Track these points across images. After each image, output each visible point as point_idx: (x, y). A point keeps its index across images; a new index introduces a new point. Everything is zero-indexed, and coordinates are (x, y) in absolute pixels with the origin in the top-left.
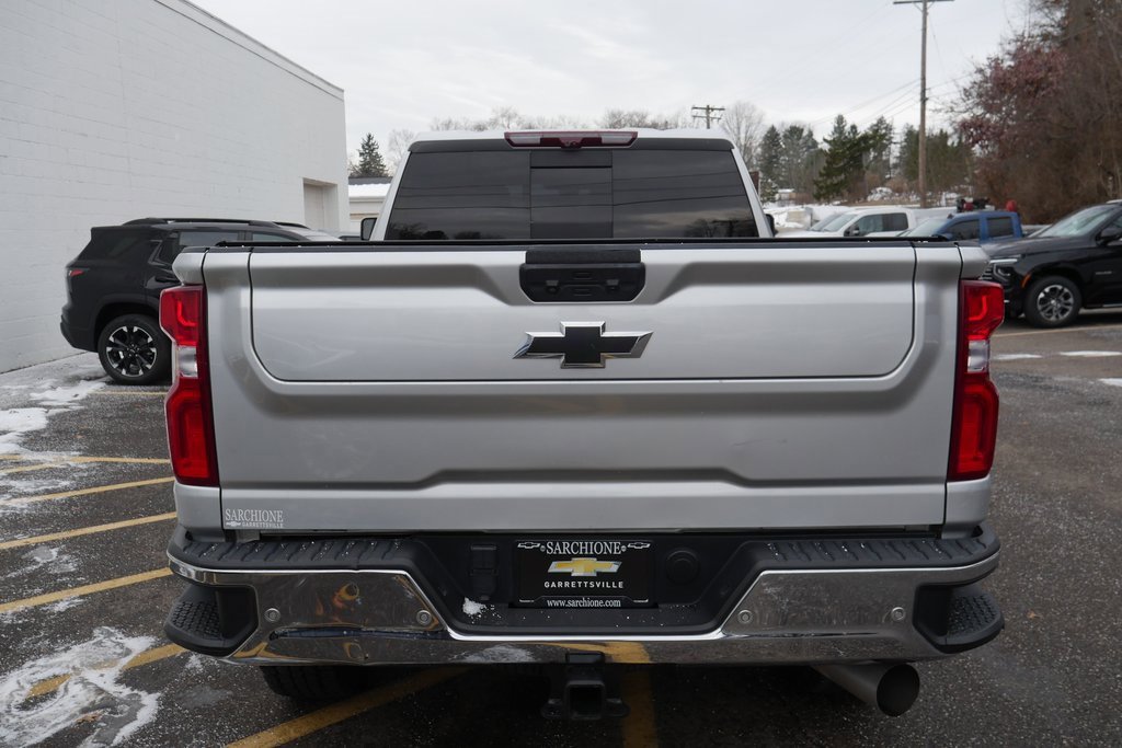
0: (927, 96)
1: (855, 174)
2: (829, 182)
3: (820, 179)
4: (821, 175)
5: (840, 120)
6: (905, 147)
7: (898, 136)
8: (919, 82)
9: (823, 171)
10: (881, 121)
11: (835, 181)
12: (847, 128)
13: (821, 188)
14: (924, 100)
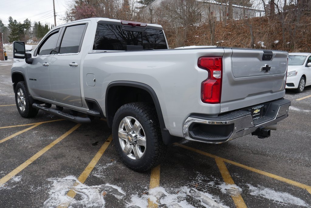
0: (56, 15)
1: (22, 35)
2: (14, 37)
3: (11, 36)
4: (11, 35)
5: (11, 18)
6: (35, 28)
7: (33, 25)
8: (53, 10)
9: (11, 34)
10: (27, 20)
11: (16, 37)
12: (13, 21)
13: (11, 39)
14: (55, 16)
